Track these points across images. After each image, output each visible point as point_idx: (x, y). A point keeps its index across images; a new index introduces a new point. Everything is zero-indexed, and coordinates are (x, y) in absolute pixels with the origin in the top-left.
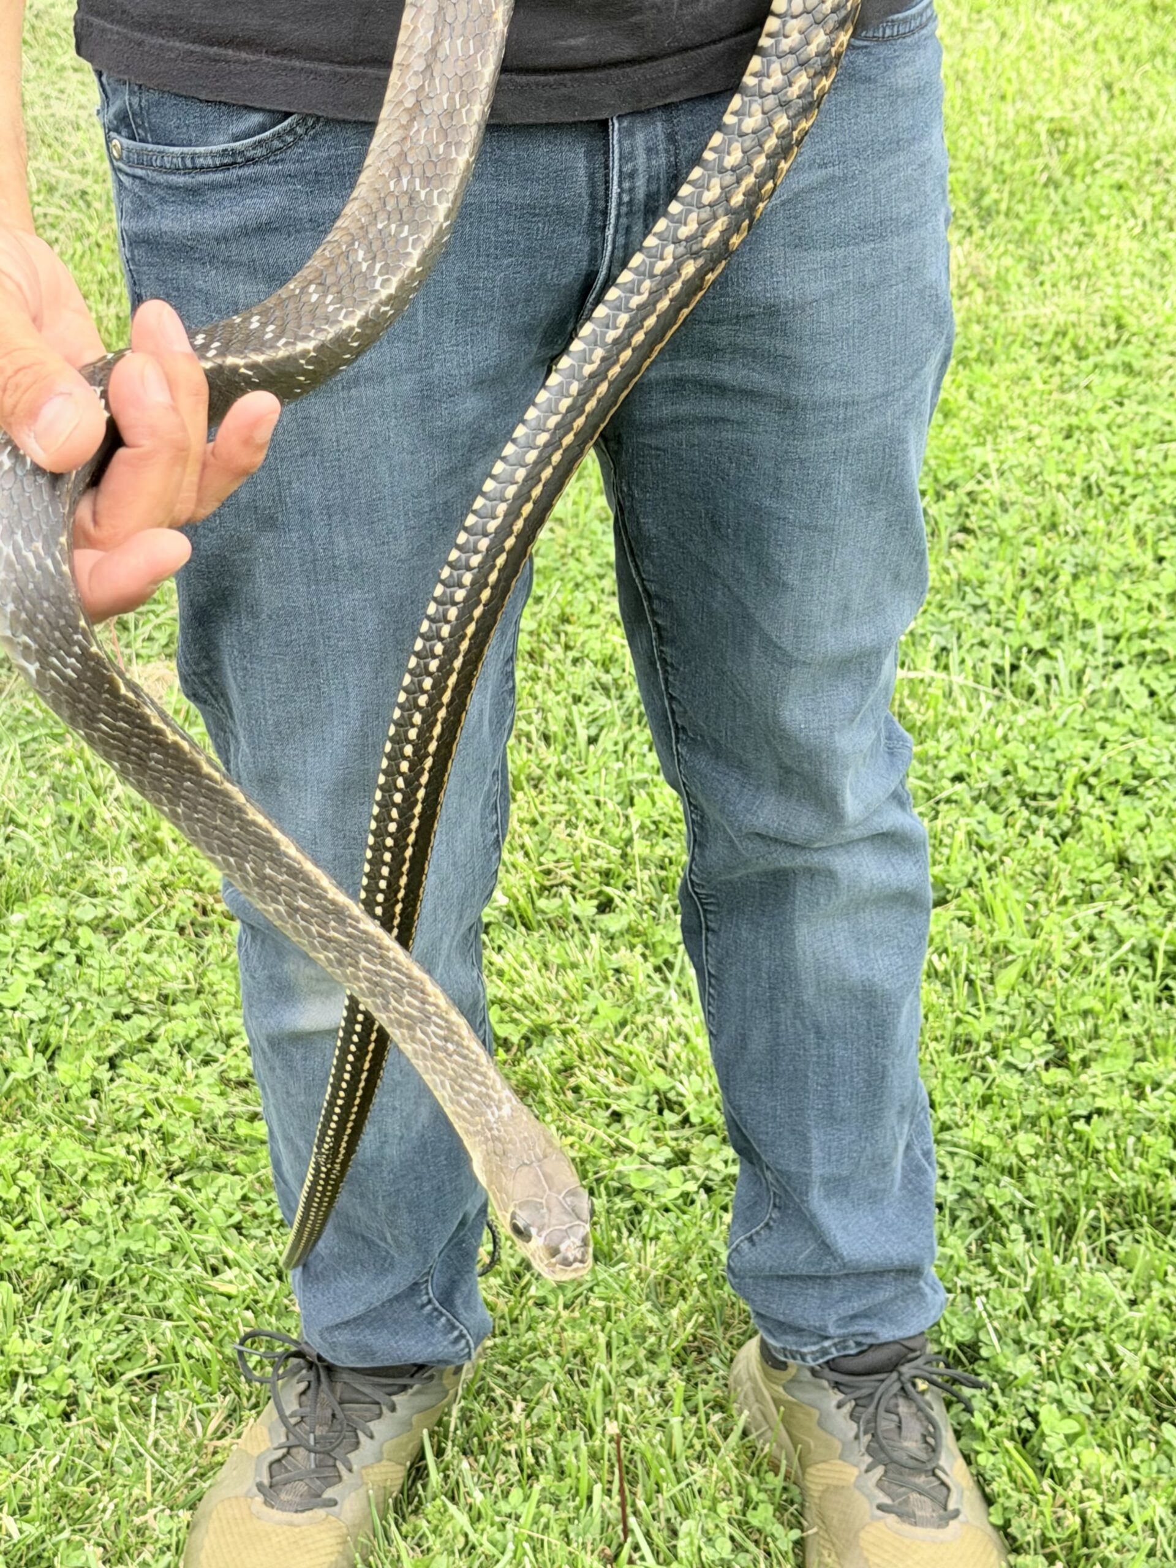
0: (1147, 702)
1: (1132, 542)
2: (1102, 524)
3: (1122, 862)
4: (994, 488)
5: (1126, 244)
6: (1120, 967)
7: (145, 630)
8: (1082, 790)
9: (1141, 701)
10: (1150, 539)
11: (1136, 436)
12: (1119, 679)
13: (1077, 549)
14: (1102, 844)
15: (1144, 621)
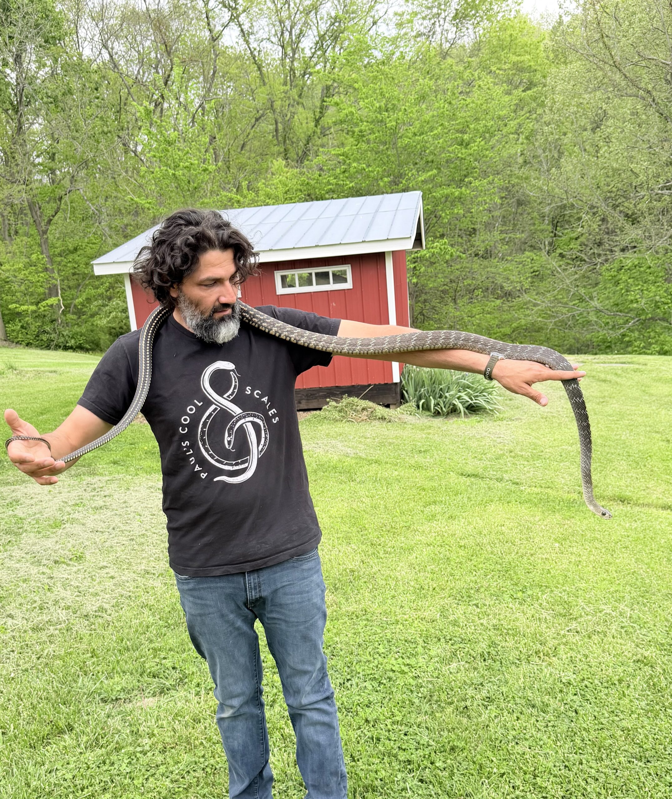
4: (339, 646)
5: (367, 594)
7: (148, 691)
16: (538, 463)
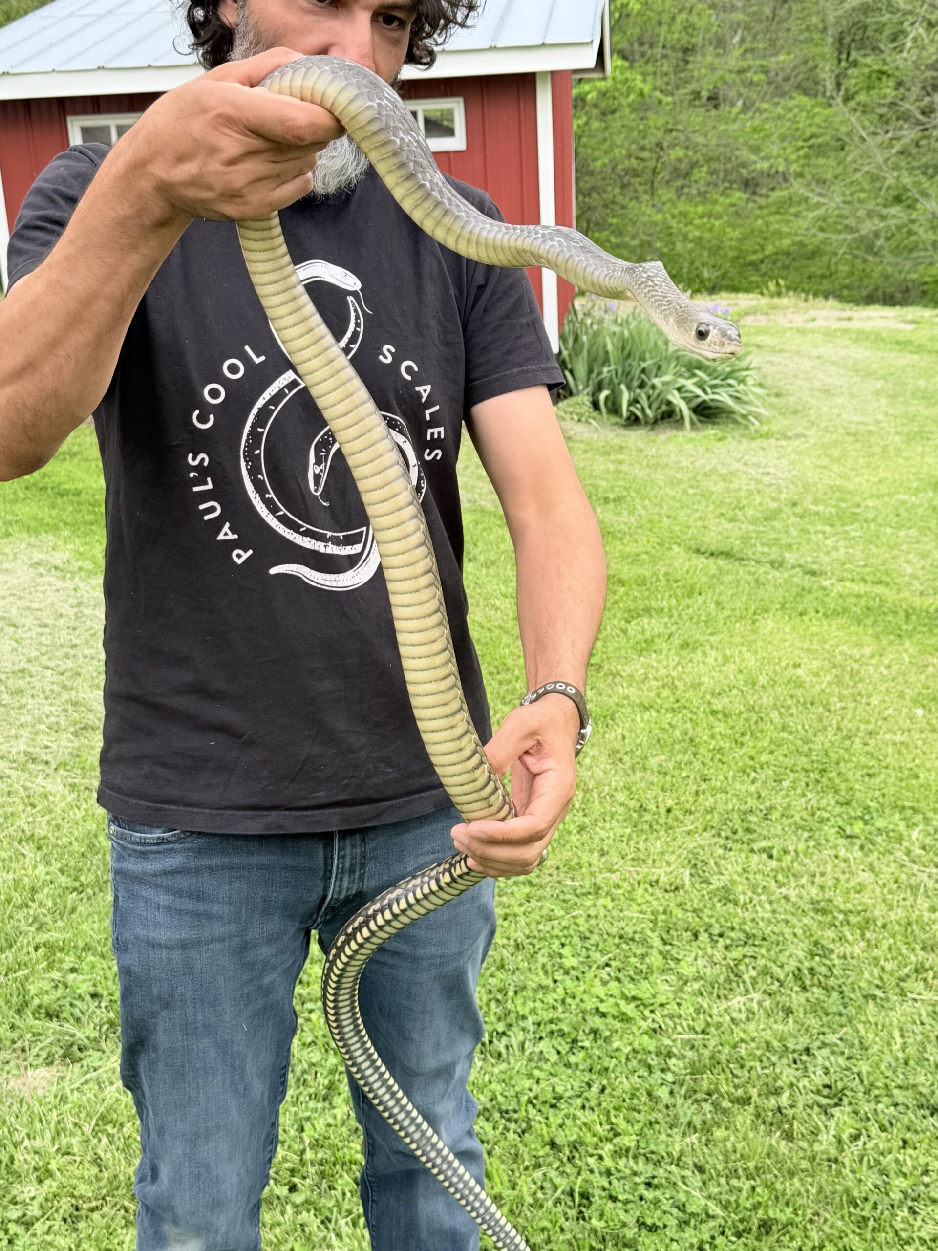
0: (556, 1057)
1: (541, 973)
2: (526, 964)
3: (553, 1144)
6: (558, 1202)
7: (34, 1051)
8: (530, 1107)
9: (554, 1057)
10: (550, 971)
11: (538, 918)
12: (543, 1046)
13: (515, 978)
14: (542, 1136)
15: (551, 1015)
16: (854, 531)
